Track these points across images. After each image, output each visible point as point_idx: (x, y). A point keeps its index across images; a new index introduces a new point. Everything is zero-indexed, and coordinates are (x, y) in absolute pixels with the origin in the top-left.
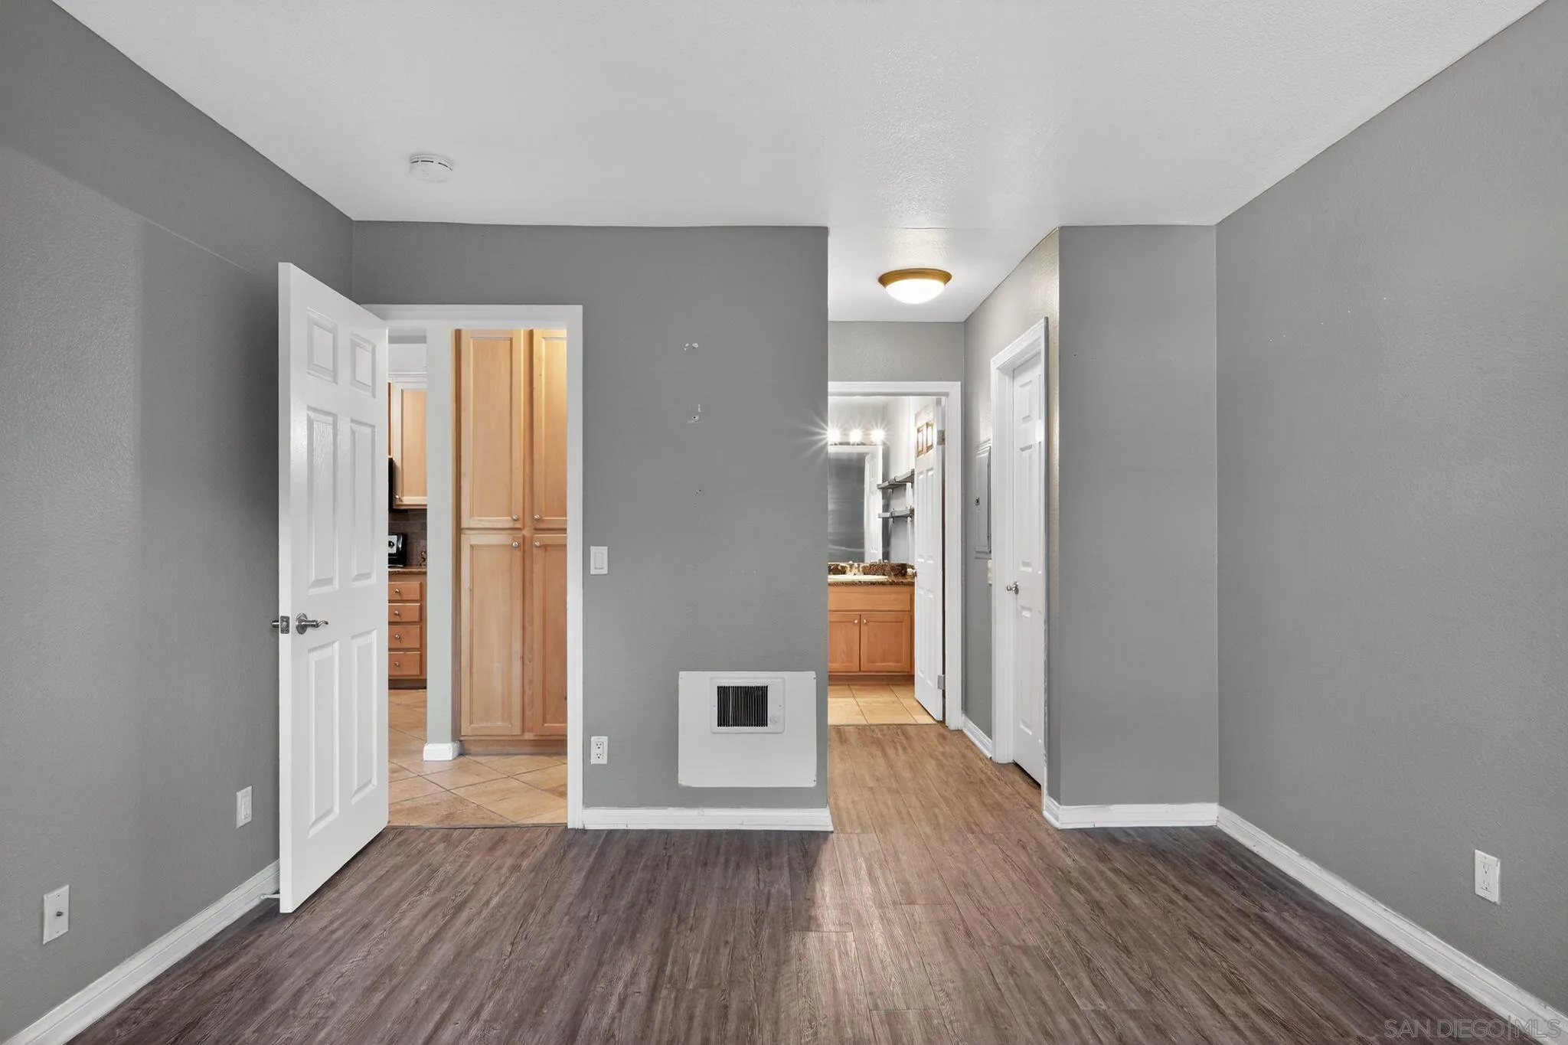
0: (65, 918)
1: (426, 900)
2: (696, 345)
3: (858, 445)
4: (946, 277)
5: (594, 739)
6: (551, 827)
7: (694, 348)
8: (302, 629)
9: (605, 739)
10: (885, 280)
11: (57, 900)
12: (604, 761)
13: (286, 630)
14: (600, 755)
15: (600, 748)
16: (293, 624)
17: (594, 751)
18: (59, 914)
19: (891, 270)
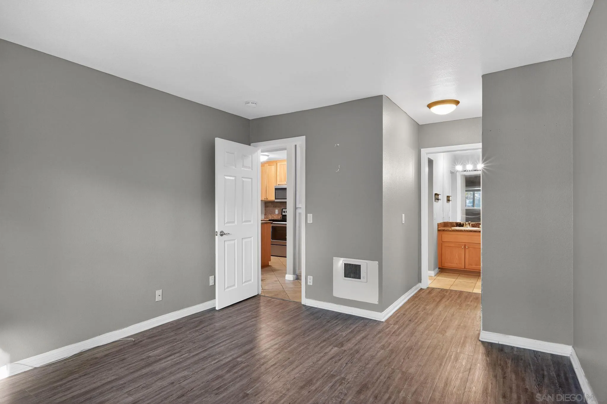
0: (161, 297)
1: (249, 314)
2: (338, 145)
3: (472, 171)
4: (457, 102)
5: (309, 277)
6: (297, 303)
7: (338, 146)
8: (222, 235)
9: (312, 277)
10: (430, 106)
11: (159, 292)
12: (311, 284)
13: (217, 235)
14: (310, 282)
15: (310, 279)
16: (219, 234)
17: (309, 280)
18: (159, 295)
19: (433, 102)
